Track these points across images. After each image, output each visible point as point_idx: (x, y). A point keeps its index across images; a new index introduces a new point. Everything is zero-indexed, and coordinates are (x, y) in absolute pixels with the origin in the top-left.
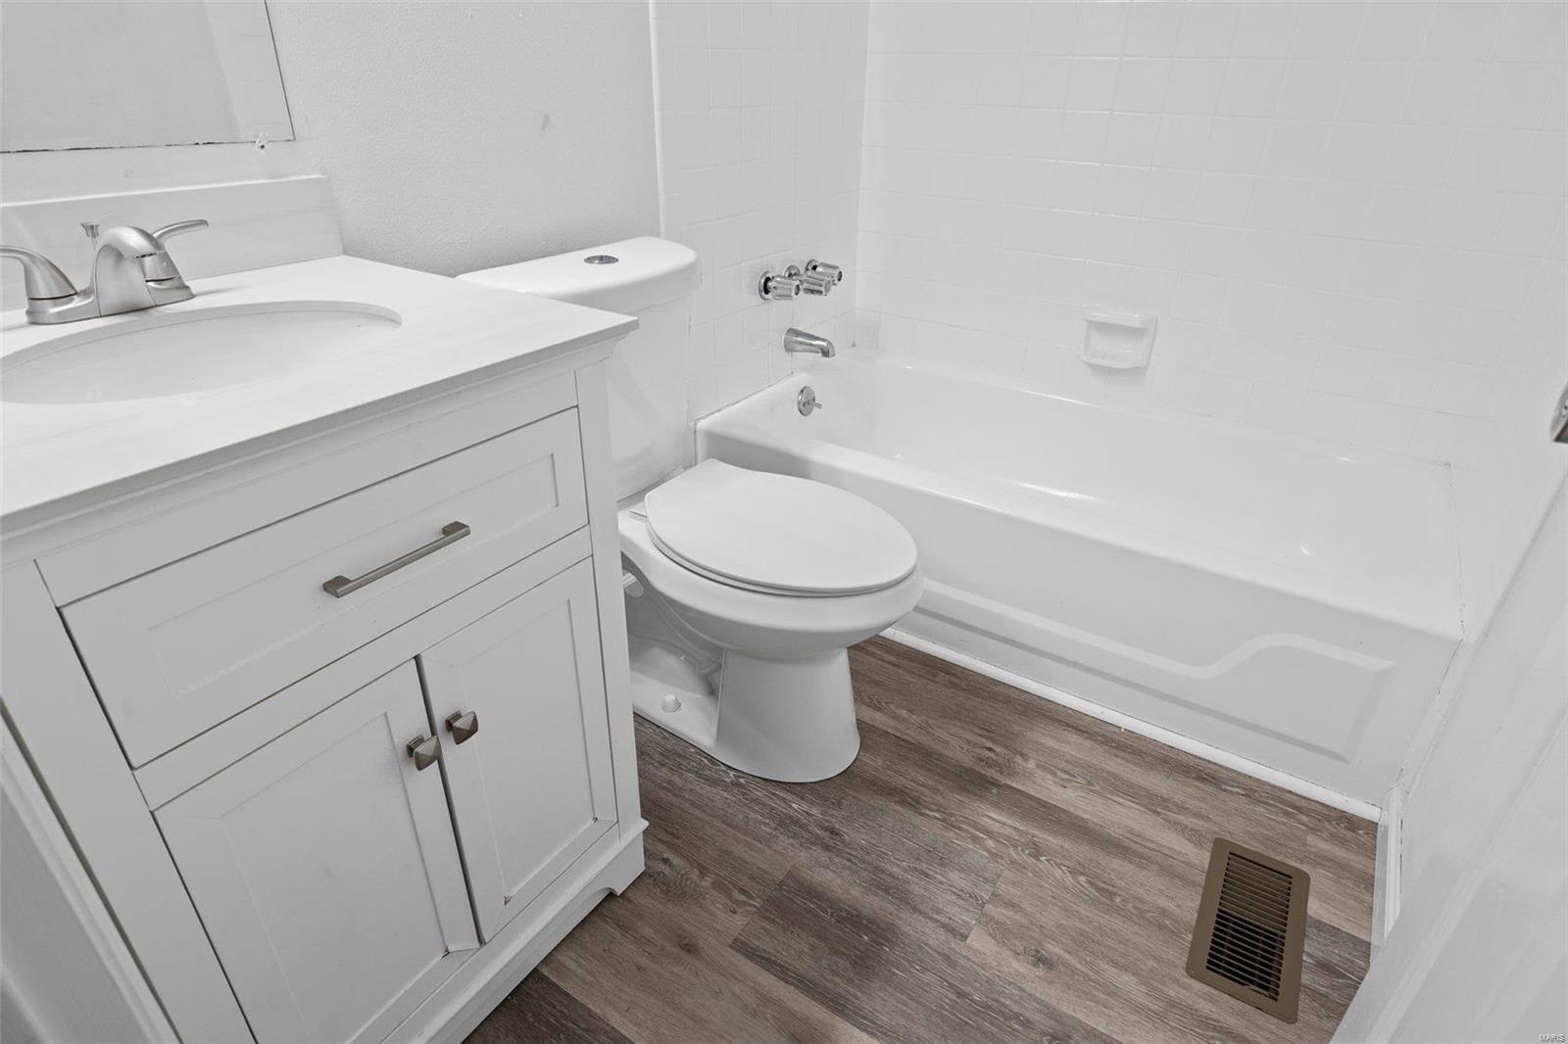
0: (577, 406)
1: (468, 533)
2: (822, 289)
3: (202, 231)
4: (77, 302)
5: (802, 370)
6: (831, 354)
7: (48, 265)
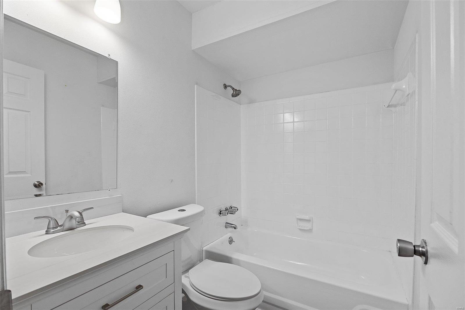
0: (174, 250)
1: (143, 288)
2: (233, 213)
3: (92, 210)
4: (59, 228)
5: (229, 233)
6: (236, 228)
7: (55, 220)
